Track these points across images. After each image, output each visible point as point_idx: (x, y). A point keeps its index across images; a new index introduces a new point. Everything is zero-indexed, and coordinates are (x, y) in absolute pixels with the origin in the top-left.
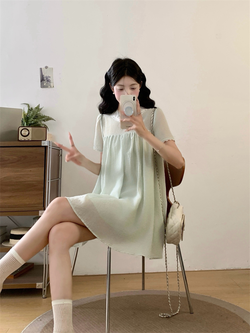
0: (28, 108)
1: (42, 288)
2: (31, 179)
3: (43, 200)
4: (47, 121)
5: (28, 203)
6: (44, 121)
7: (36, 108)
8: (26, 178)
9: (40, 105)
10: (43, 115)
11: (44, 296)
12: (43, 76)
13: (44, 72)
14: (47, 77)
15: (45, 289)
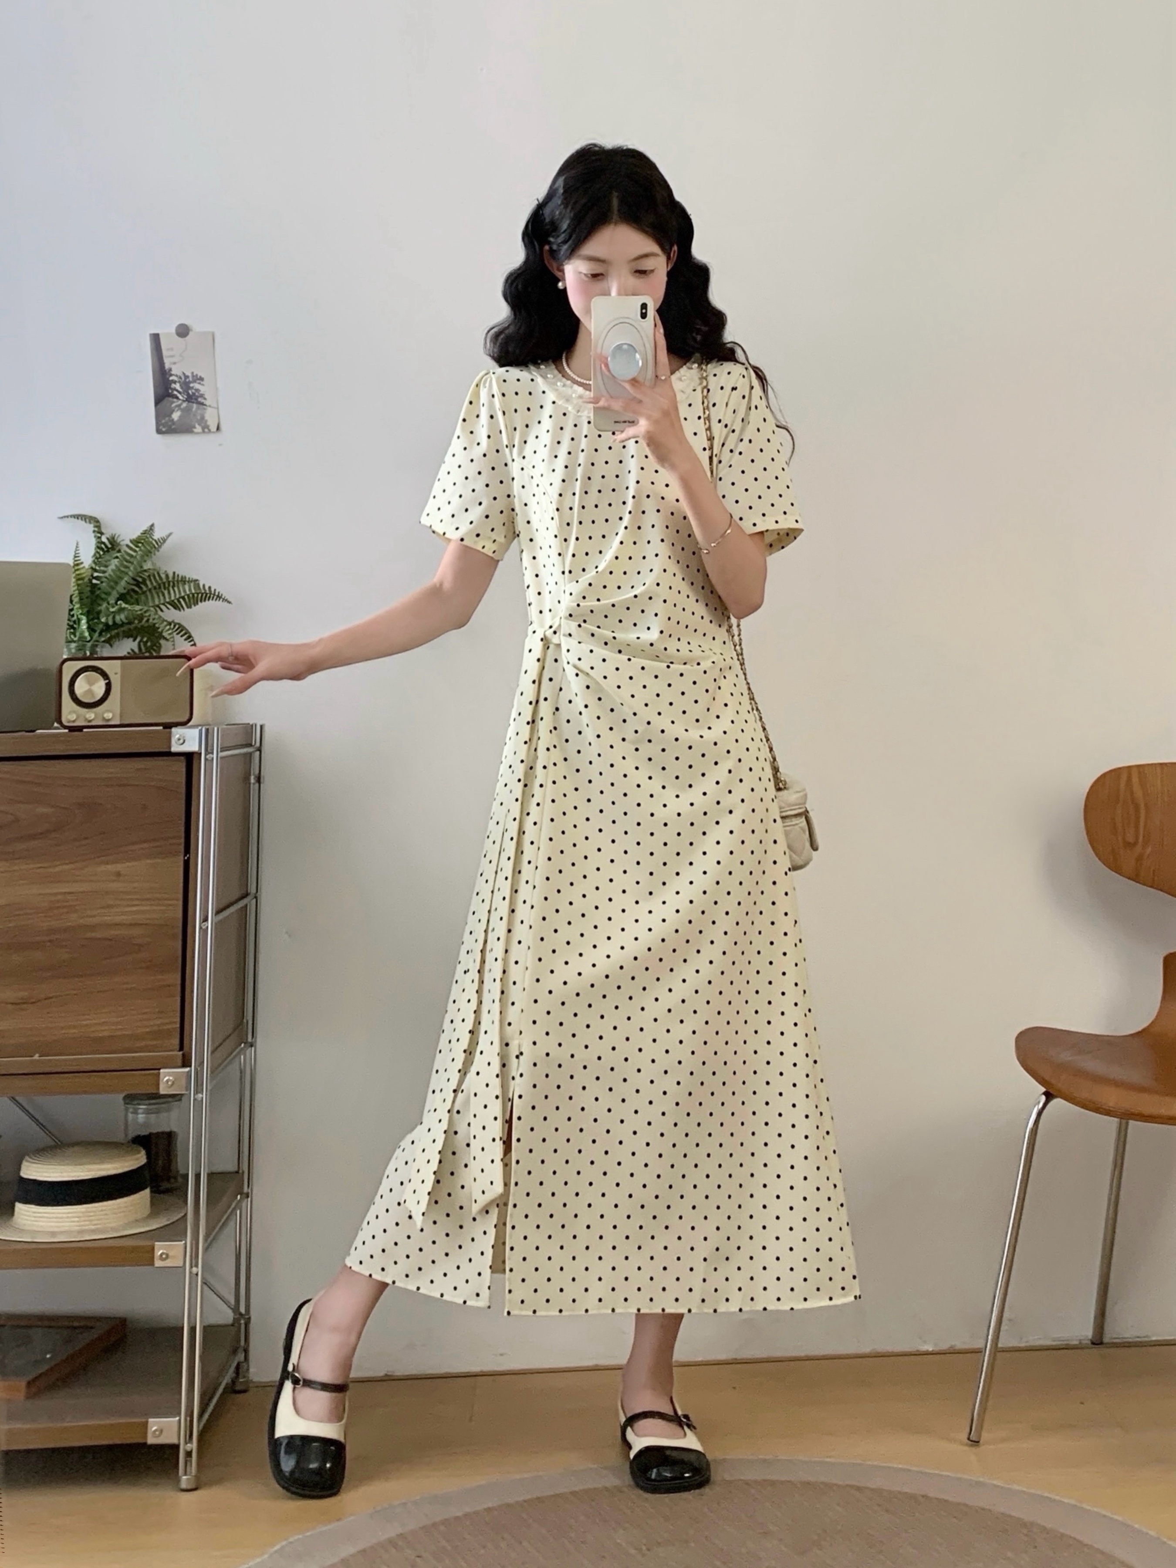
0: (93, 542)
1: (175, 1441)
2: (123, 913)
3: (178, 1014)
4: (189, 607)
5: (106, 1034)
6: (176, 606)
7: (136, 542)
8: (95, 913)
9: (156, 526)
10: (171, 575)
11: (188, 1479)
12: (166, 374)
13: (171, 353)
14: (186, 377)
15: (189, 1449)
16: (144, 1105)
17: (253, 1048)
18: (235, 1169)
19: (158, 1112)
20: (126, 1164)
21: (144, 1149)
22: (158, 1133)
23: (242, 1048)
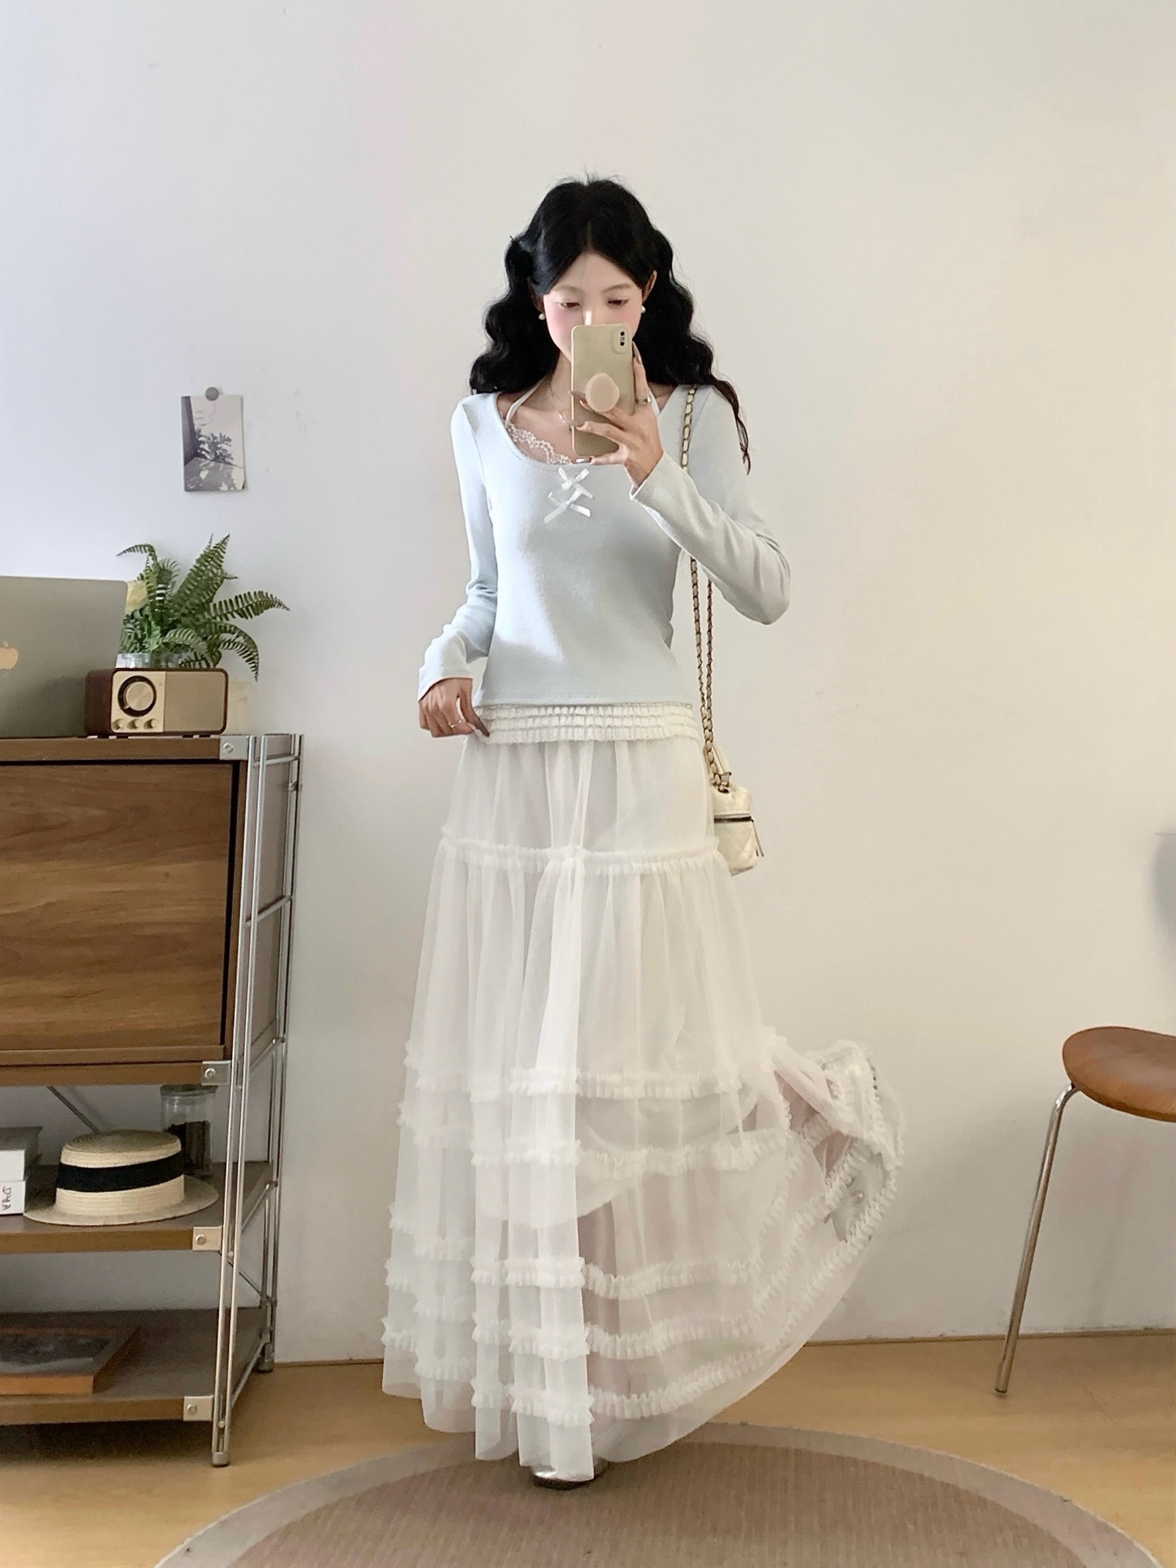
1: (209, 1418)
3: (220, 1009)
8: (143, 911)
11: (219, 1455)
12: (195, 436)
13: (200, 415)
14: (215, 438)
15: (222, 1426)
16: (181, 1096)
17: (284, 1044)
18: (266, 1160)
19: (193, 1103)
20: (164, 1151)
21: (180, 1139)
22: (192, 1123)
23: (273, 1045)
